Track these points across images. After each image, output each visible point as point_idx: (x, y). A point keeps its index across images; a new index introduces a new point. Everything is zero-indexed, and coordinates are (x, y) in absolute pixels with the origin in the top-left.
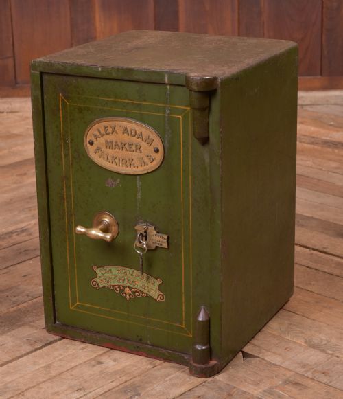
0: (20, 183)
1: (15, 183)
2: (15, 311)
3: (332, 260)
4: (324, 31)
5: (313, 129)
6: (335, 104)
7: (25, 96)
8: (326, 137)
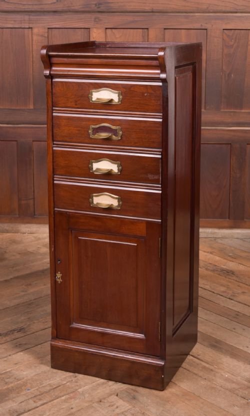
0: (26, 291)
2: (6, 389)
3: (201, 364)
4: (231, 191)
5: (217, 258)
8: (224, 266)
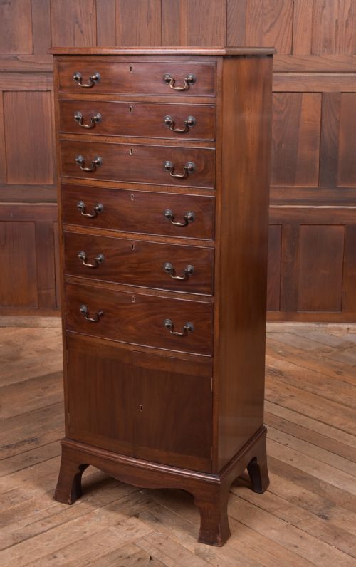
0: (42, 395)
1: (39, 396)
2: (11, 510)
4: (282, 279)
6: (290, 333)
7: (58, 316)
8: (272, 365)
